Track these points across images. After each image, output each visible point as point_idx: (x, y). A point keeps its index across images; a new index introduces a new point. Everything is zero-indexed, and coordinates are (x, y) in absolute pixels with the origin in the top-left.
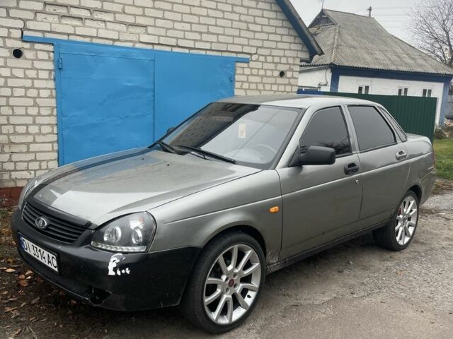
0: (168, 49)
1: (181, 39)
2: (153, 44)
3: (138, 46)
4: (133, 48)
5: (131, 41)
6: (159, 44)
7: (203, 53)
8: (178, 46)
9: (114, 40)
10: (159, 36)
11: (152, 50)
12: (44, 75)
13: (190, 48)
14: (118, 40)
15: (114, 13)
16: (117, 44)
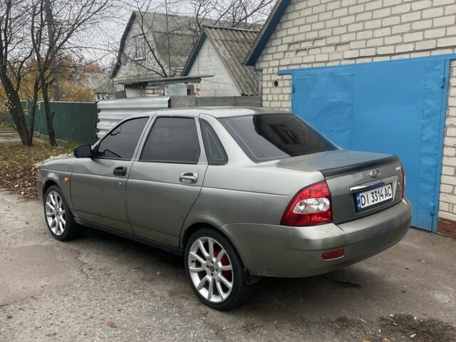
0: (368, 60)
1: (380, 46)
2: (355, 58)
3: (344, 63)
4: (340, 66)
5: (337, 60)
6: (360, 57)
7: (407, 56)
8: (377, 55)
9: (326, 62)
10: (359, 49)
11: (355, 65)
12: (287, 97)
13: (391, 55)
14: (328, 61)
15: (326, 38)
16: (329, 64)
